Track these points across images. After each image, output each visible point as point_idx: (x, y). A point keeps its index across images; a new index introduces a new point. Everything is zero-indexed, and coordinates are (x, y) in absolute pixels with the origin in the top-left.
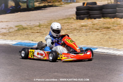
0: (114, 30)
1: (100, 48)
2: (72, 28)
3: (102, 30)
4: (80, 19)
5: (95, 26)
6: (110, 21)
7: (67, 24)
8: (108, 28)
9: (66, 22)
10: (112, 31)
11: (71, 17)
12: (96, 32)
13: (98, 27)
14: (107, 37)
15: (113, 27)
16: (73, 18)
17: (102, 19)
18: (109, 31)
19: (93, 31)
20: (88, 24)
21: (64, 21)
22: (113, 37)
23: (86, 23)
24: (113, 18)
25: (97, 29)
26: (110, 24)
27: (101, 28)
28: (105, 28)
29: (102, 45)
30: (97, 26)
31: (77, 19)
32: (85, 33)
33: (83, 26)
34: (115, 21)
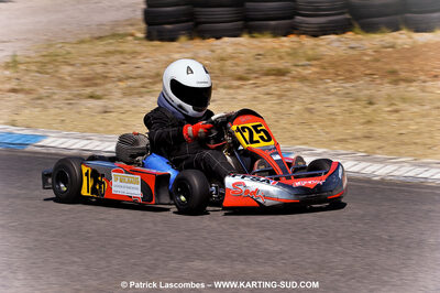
0: (303, 79)
2: (139, 71)
3: (259, 82)
4: (162, 40)
5: (229, 67)
6: (276, 46)
7: (118, 58)
8: (280, 73)
9: (111, 48)
10: (296, 85)
11: (121, 30)
12: (238, 87)
13: (240, 70)
14: (297, 106)
15: (299, 69)
16: (132, 35)
17: (244, 40)
18: (287, 85)
19: (226, 84)
21: (101, 47)
24: (285, 36)
25: (241, 78)
26: (281, 58)
27: (255, 72)
28: (268, 73)
30: (237, 65)
31: (149, 37)
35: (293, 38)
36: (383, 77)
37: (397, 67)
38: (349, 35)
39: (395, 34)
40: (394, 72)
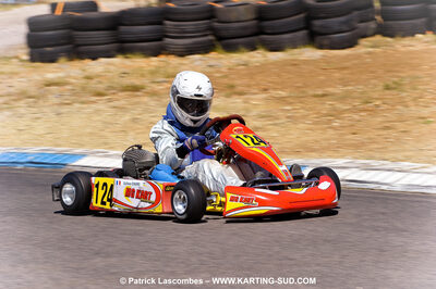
0: (154, 94)
1: (92, 153)
3: (115, 97)
4: (43, 61)
5: (93, 85)
6: (144, 65)
8: (135, 89)
10: (146, 99)
11: (12, 54)
12: (93, 102)
13: (101, 87)
14: (127, 117)
15: (154, 85)
16: (18, 58)
17: (118, 61)
18: (136, 100)
19: (84, 99)
20: (70, 77)
22: (146, 116)
23: (61, 75)
24: (156, 56)
25: (100, 94)
26: (143, 75)
27: (113, 88)
28: (125, 89)
29: (106, 144)
30: (100, 82)
31: (33, 59)
32: (56, 107)
33: (50, 84)
34: (162, 64)
35: (162, 58)
36: (222, 90)
37: (237, 82)
38: (213, 55)
39: (252, 53)
40: (232, 87)
